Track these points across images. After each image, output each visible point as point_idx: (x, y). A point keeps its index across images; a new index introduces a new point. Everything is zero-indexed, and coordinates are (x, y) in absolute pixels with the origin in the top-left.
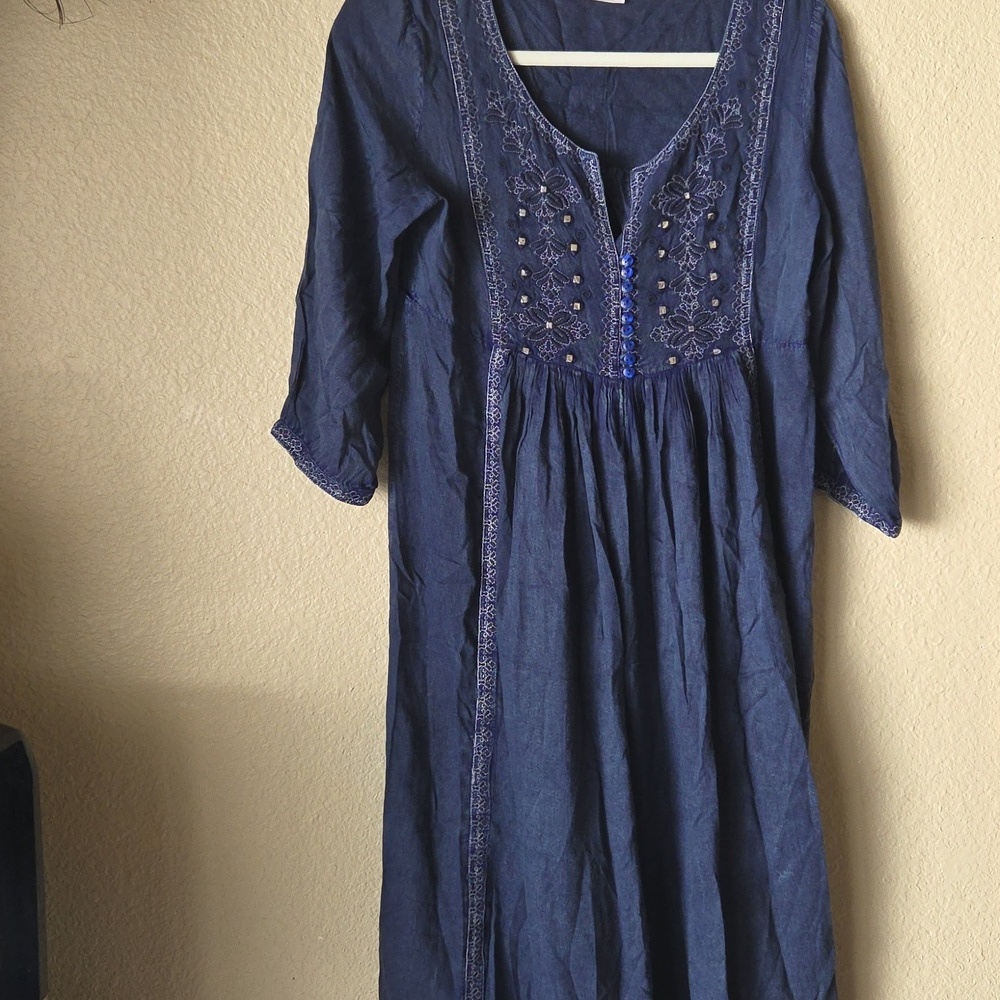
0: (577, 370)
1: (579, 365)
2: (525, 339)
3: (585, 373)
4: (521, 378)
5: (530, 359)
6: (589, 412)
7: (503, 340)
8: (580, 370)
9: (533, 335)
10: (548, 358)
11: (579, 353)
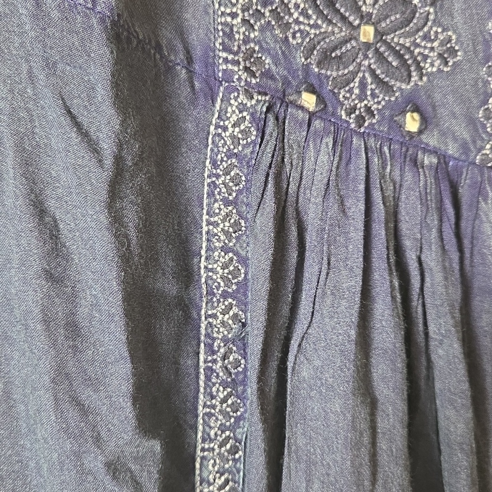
0: (426, 150)
1: (431, 139)
2: (307, 68)
3: (443, 159)
4: (295, 175)
5: (317, 124)
6: (455, 256)
7: (246, 69)
8: (435, 152)
9: (325, 59)
10: (360, 120)
11: (434, 107)
